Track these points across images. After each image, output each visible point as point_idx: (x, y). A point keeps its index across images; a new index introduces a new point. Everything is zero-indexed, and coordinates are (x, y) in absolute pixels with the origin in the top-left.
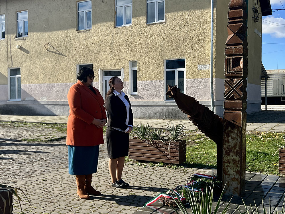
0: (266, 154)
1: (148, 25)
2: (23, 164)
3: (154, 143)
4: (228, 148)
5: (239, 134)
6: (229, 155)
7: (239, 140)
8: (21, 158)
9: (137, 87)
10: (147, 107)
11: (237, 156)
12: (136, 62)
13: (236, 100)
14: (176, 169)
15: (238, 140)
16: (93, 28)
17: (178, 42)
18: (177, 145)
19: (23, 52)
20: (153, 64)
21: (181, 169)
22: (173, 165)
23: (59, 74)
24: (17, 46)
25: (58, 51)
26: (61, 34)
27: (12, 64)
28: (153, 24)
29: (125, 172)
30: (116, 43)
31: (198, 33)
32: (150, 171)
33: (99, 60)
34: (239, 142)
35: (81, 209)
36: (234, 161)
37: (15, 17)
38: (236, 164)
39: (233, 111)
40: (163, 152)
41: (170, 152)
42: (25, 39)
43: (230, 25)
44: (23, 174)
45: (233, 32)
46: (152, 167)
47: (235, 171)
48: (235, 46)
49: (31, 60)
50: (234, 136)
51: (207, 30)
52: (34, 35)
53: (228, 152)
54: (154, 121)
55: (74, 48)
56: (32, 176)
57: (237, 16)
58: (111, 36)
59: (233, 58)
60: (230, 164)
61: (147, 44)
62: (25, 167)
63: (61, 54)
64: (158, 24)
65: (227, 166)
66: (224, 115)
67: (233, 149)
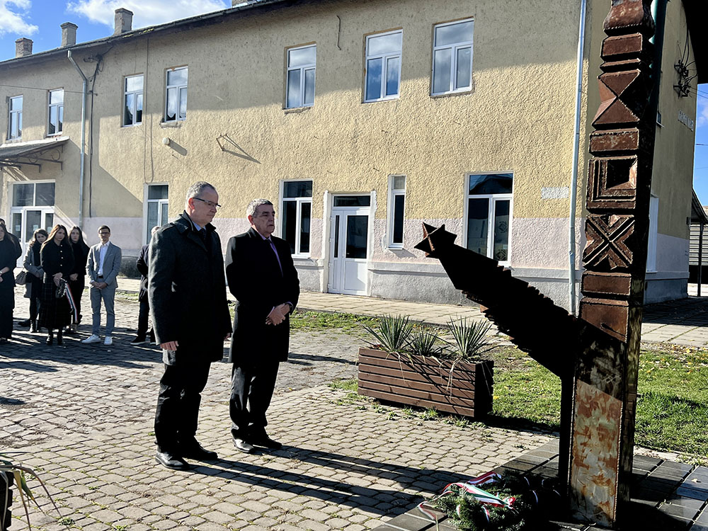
0: (694, 404)
1: (435, 98)
2: (133, 388)
3: (418, 364)
4: (589, 398)
5: (618, 362)
6: (588, 415)
7: (618, 377)
8: (132, 374)
9: (404, 232)
10: (422, 277)
11: (611, 419)
12: (403, 177)
13: (614, 271)
14: (465, 429)
15: (616, 377)
16: (317, 104)
17: (499, 136)
18: (471, 372)
19: (175, 152)
20: (440, 182)
21: (476, 429)
22: (459, 417)
23: (243, 198)
24: (164, 139)
25: (243, 151)
26: (252, 114)
27: (153, 176)
28: (444, 97)
29: (342, 428)
30: (362, 136)
31: (546, 116)
32: (401, 429)
33: (326, 172)
34: (616, 384)
35: (206, 521)
36: (603, 433)
37: (163, 79)
38: (606, 440)
39: (606, 301)
40: (436, 385)
41: (455, 387)
42: (180, 126)
43: (607, 74)
44: (123, 413)
45: (615, 94)
46: (410, 418)
47: (604, 460)
48: (618, 131)
49: (190, 169)
50: (606, 368)
51: (565, 110)
52: (197, 118)
53: (588, 406)
54: (436, 307)
55: (276, 146)
56: (141, 418)
57: (627, 50)
58: (353, 121)
59: (609, 161)
60: (590, 438)
61: (430, 140)
62: (134, 395)
63: (250, 158)
64: (456, 95)
65: (581, 444)
66: (580, 308)
67: (602, 399)
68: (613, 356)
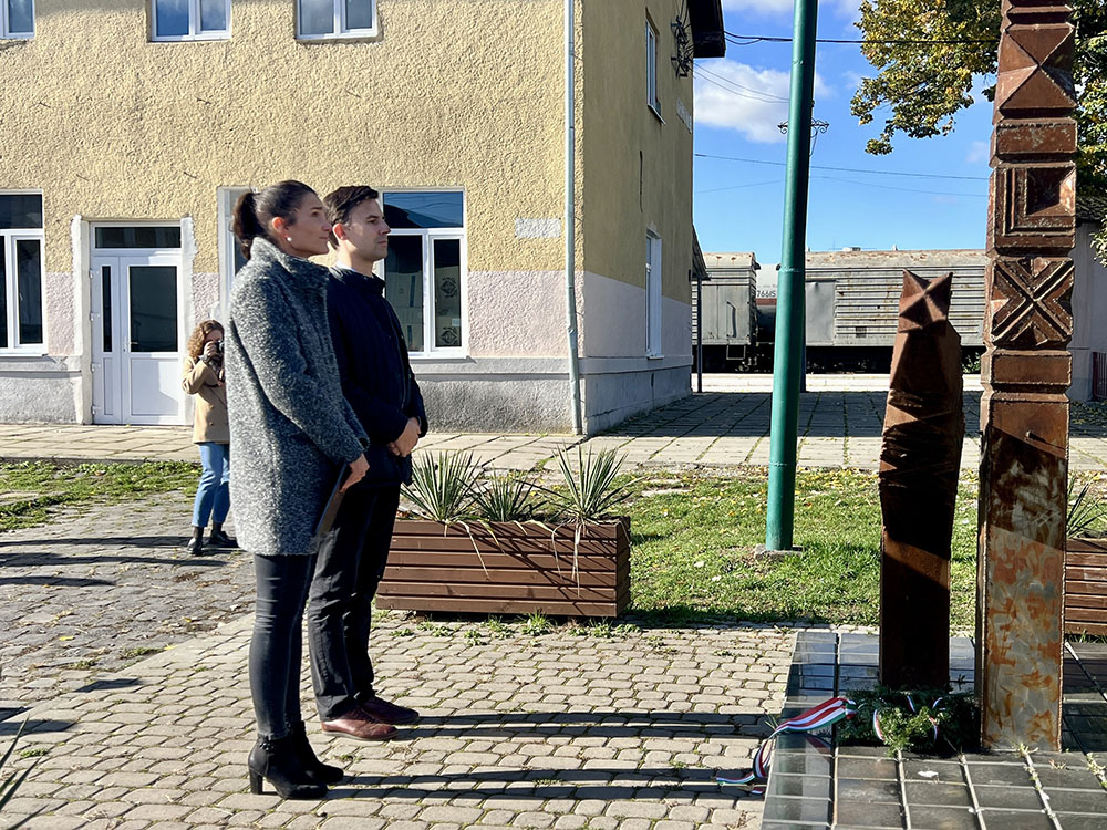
1: (305, 44)
3: (504, 536)
4: (1010, 553)
5: (1055, 491)
6: (1011, 580)
7: (1056, 515)
13: (1043, 347)
14: (614, 639)
15: (1053, 515)
16: (43, 35)
18: (609, 539)
21: (630, 637)
28: (324, 43)
30: (155, 108)
31: (517, 92)
32: (512, 657)
33: (71, 177)
34: (1055, 525)
36: (1036, 605)
38: (1041, 616)
39: (1031, 396)
40: (541, 570)
43: (1016, 27)
45: (1034, 60)
47: (1040, 647)
48: (1043, 121)
50: (1037, 502)
51: (548, 85)
53: (1009, 566)
59: (1030, 171)
60: (1015, 616)
64: (348, 42)
65: (1001, 628)
66: (991, 409)
67: (1032, 553)
68: (1047, 483)
